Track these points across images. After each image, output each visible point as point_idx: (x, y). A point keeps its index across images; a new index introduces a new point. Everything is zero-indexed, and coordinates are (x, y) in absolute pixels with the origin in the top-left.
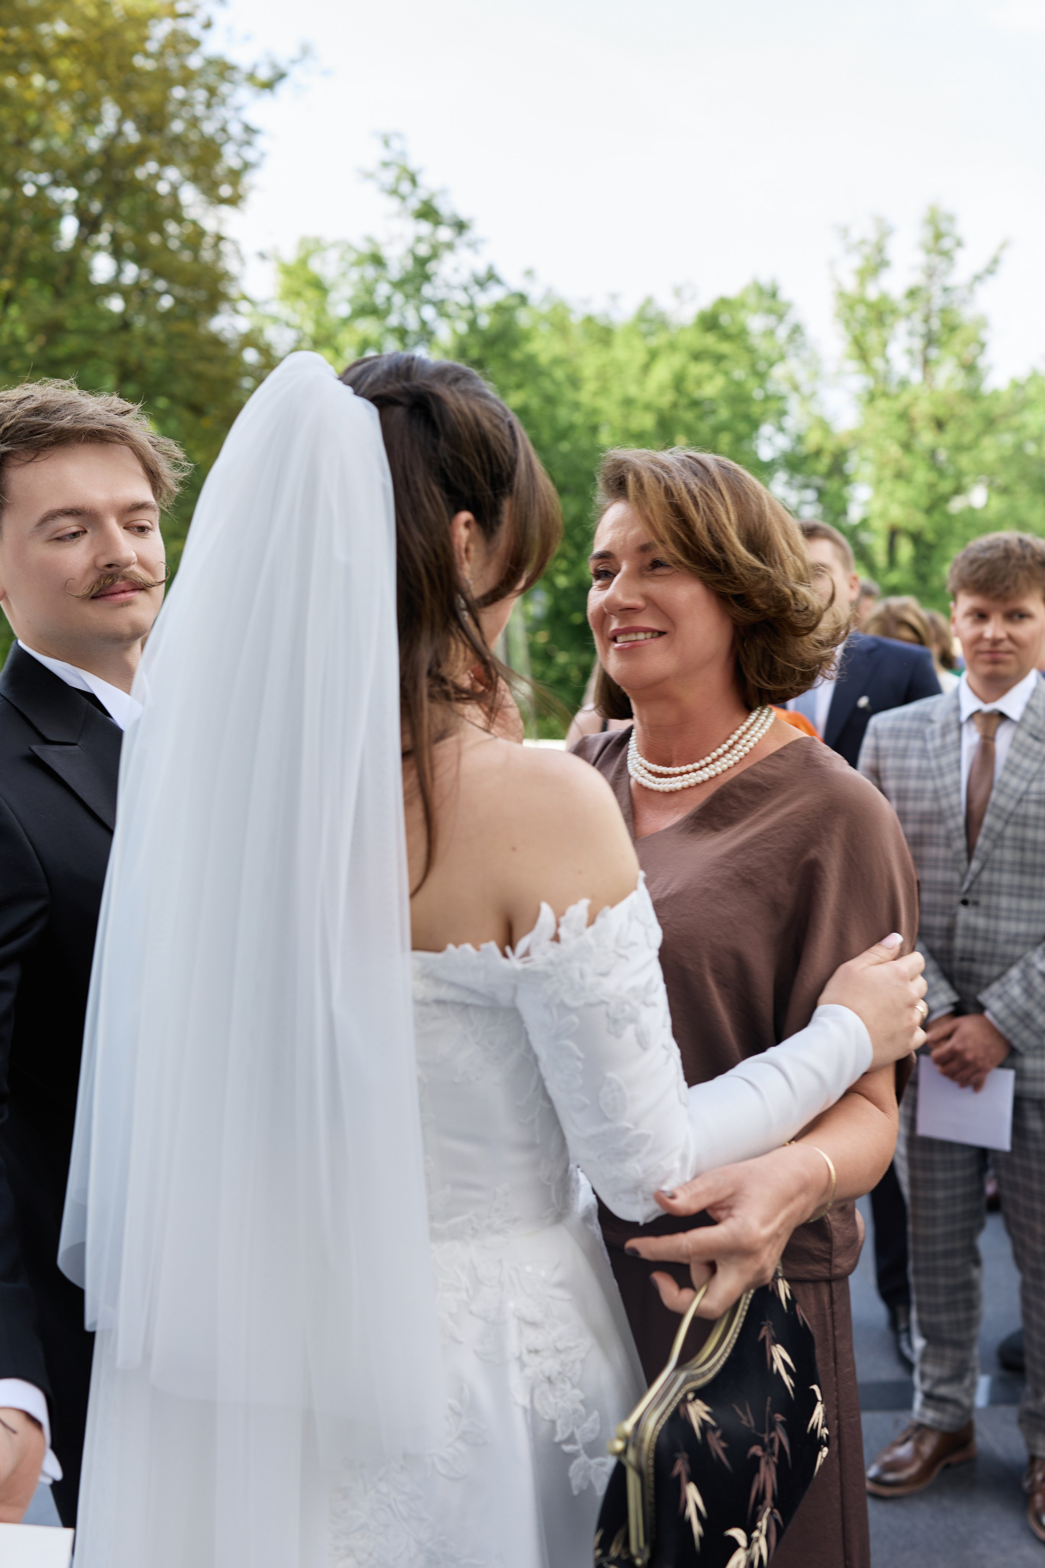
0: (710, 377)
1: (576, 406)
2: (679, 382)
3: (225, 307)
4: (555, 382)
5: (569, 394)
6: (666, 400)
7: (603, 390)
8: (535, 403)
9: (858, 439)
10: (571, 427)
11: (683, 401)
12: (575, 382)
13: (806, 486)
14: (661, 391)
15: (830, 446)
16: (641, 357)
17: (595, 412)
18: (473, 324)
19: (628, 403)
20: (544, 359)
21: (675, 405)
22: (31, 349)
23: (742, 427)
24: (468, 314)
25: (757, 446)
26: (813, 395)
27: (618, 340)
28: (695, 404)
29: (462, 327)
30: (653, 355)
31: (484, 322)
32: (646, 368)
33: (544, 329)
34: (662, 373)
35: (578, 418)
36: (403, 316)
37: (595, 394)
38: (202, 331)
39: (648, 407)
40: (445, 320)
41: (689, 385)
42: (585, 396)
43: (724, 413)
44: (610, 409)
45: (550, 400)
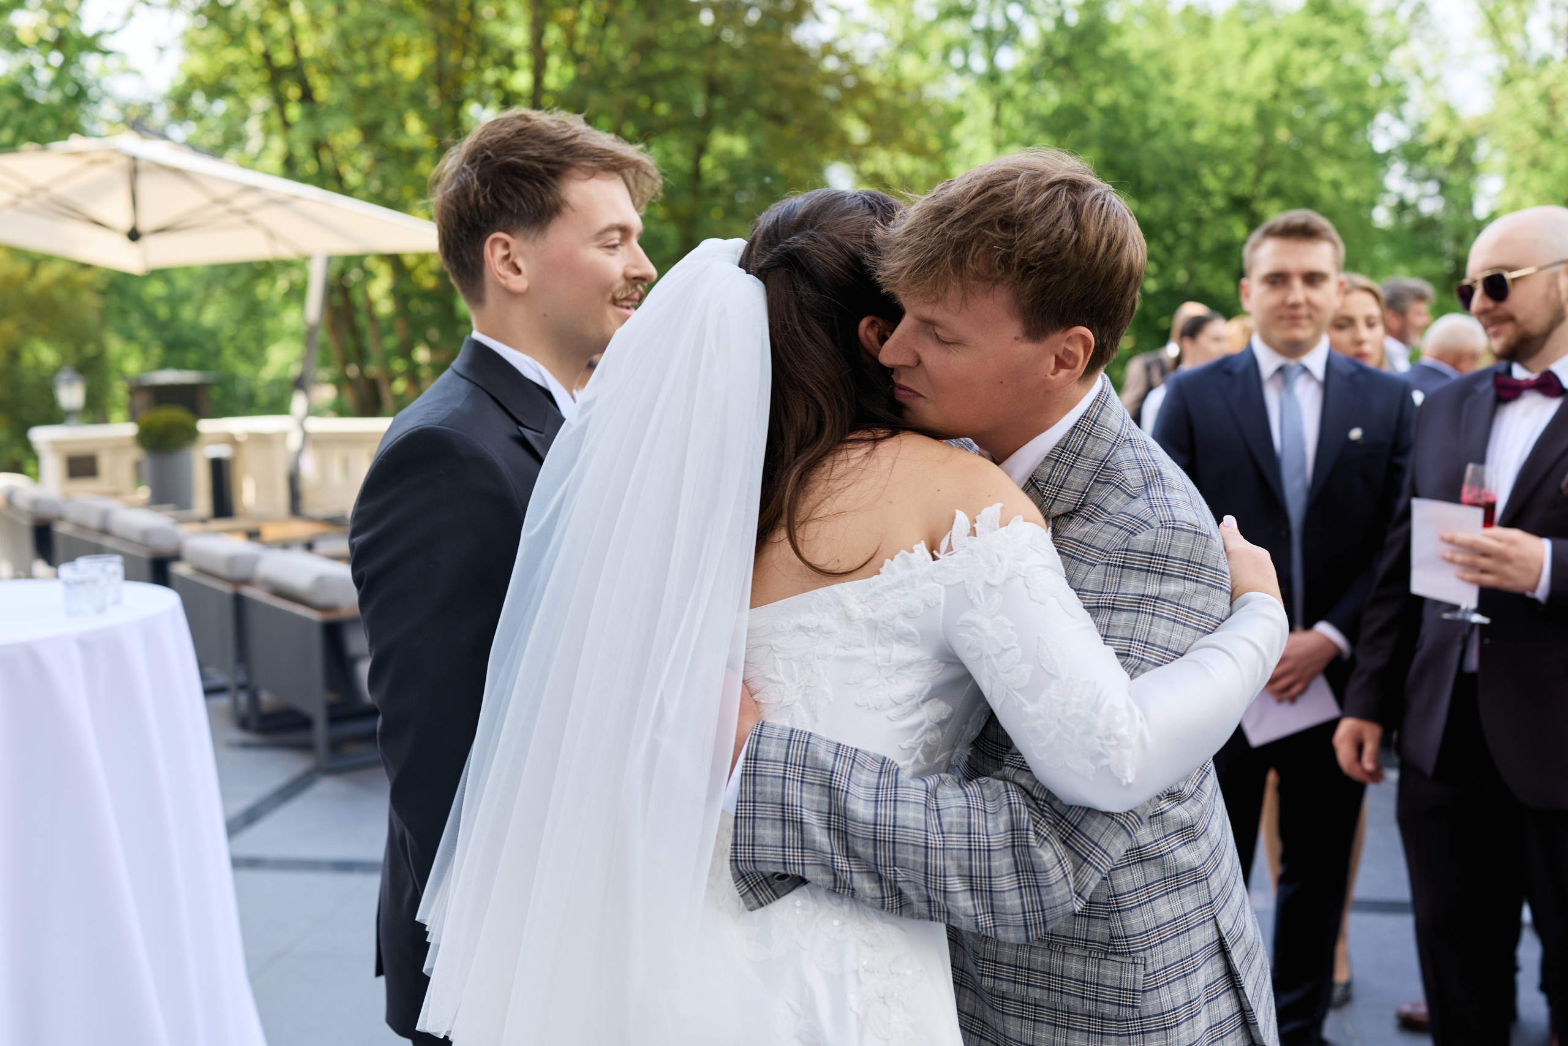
0: (1317, 64)
1: (1170, 101)
2: (1280, 73)
3: (807, 16)
4: (1146, 77)
5: (1163, 90)
6: (1267, 90)
7: (1199, 83)
8: (1125, 100)
9: (1487, 127)
10: (1164, 123)
11: (1285, 92)
12: (1168, 76)
13: (1428, 178)
14: (1261, 81)
15: (1456, 135)
16: (1240, 45)
17: (1190, 106)
18: (1060, 21)
19: (1225, 95)
20: (1135, 56)
21: (1276, 97)
22: (624, 67)
23: (1353, 117)
24: (1055, 12)
25: (1372, 137)
26: (1436, 80)
27: (1217, 30)
28: (1299, 93)
29: (1049, 25)
30: (1254, 44)
31: (1073, 19)
32: (1246, 58)
33: (1139, 23)
34: (1263, 62)
35: (1168, 113)
36: (989, 17)
37: (1191, 88)
38: (785, 43)
39: (1245, 100)
40: (1032, 18)
41: (1293, 75)
42: (1179, 90)
43: (1334, 103)
44: (1206, 104)
45: (1140, 96)
